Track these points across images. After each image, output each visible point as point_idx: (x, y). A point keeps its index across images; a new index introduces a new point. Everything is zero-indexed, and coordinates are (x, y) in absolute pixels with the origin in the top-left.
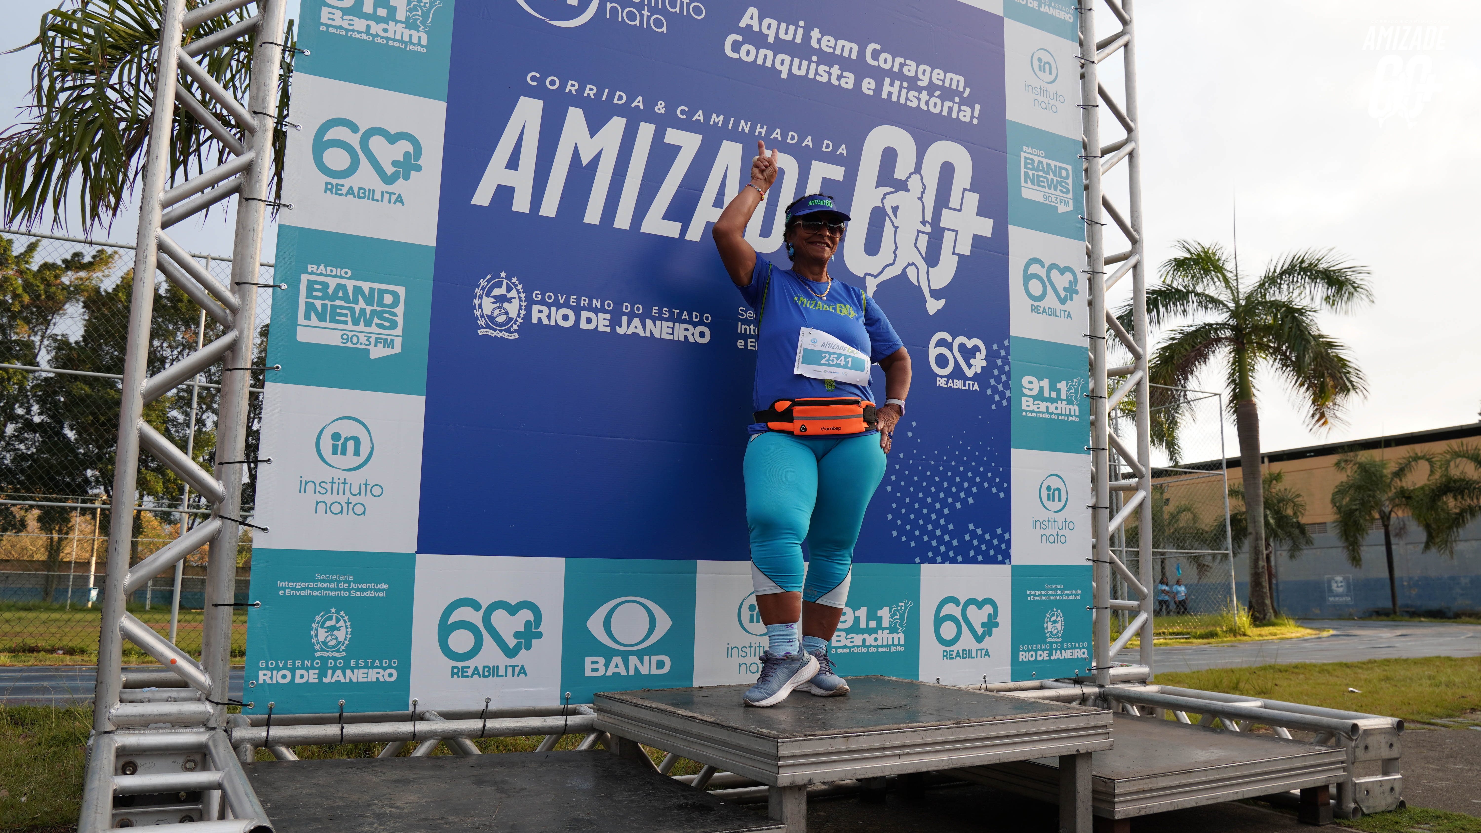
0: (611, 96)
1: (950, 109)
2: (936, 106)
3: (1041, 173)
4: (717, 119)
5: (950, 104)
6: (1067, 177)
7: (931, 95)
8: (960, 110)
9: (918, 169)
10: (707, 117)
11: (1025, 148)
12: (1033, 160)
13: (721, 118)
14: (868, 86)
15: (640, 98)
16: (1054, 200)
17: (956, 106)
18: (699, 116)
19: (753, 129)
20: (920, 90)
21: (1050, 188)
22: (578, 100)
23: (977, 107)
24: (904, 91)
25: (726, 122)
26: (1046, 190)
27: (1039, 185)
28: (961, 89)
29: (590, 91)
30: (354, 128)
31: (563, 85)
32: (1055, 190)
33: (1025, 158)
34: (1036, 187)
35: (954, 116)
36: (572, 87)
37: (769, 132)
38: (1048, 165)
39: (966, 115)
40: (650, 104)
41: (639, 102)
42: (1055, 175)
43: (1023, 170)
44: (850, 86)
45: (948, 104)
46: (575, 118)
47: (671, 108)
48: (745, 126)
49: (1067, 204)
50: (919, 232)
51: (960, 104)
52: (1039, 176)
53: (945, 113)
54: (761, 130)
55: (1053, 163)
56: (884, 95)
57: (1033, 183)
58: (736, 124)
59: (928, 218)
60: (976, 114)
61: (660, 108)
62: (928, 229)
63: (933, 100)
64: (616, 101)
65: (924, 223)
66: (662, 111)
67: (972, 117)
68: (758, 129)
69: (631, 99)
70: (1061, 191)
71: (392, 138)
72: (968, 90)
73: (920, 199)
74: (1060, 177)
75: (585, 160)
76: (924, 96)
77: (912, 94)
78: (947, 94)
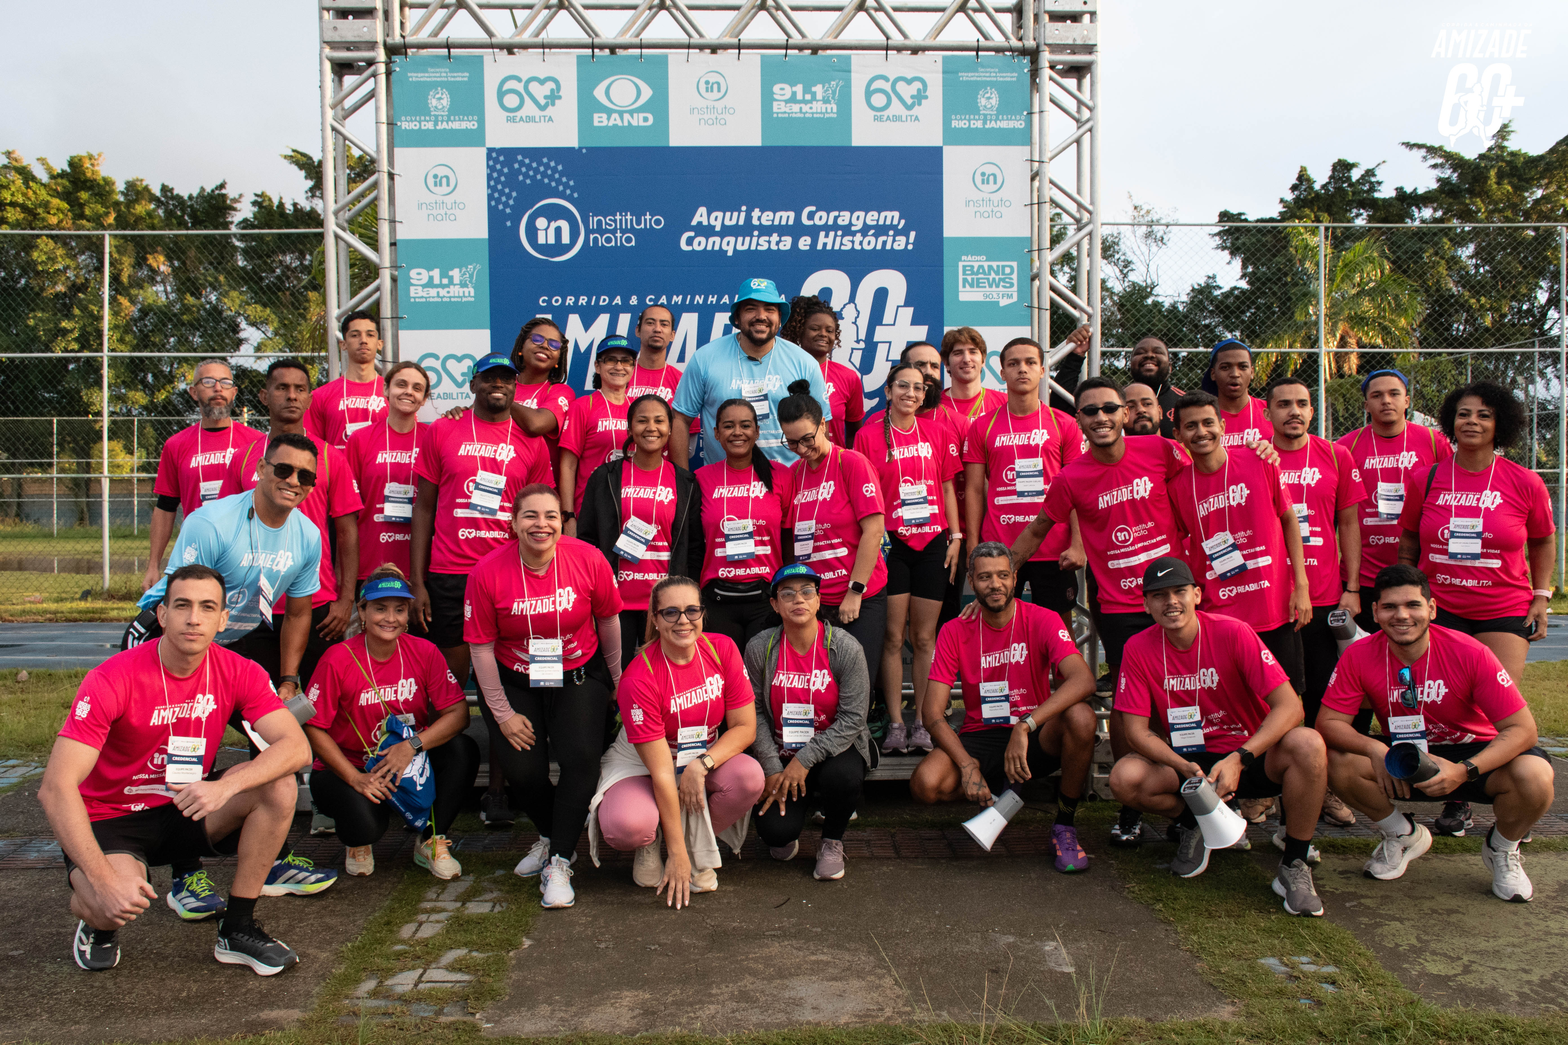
0: (598, 301)
1: (884, 243)
2: (870, 243)
3: (980, 276)
4: (677, 299)
5: (884, 238)
6: (1012, 272)
7: (864, 235)
8: (894, 241)
9: (852, 299)
10: (669, 299)
11: (963, 258)
12: (972, 267)
13: (681, 297)
14: (804, 243)
15: (618, 297)
16: (995, 296)
17: (890, 239)
18: (663, 300)
19: (706, 300)
20: (853, 234)
21: (990, 286)
22: (575, 309)
23: (913, 235)
24: (838, 239)
25: (684, 300)
26: (988, 289)
27: (978, 286)
28: (895, 222)
29: (583, 300)
30: (436, 357)
31: (564, 301)
32: (997, 286)
33: (964, 267)
34: (975, 289)
35: (888, 247)
36: (570, 301)
37: (719, 299)
38: (990, 267)
39: (900, 243)
40: (626, 300)
41: (618, 300)
42: (997, 273)
43: (961, 277)
44: (788, 247)
45: (881, 239)
46: (574, 322)
47: (641, 300)
48: (699, 299)
49: (1010, 296)
50: (853, 349)
51: (894, 236)
52: (978, 279)
53: (879, 247)
54: (712, 299)
55: (994, 264)
56: (820, 247)
57: (972, 286)
58: (692, 299)
59: (862, 336)
60: (912, 240)
61: (634, 301)
62: (862, 345)
63: (867, 239)
64: (601, 303)
65: (858, 341)
66: (636, 303)
67: (907, 243)
68: (710, 299)
69: (612, 299)
70: (1004, 287)
71: (460, 359)
72: (903, 222)
73: (855, 323)
74: (1003, 274)
75: (583, 349)
76: (858, 237)
77: (846, 239)
78: (881, 230)
